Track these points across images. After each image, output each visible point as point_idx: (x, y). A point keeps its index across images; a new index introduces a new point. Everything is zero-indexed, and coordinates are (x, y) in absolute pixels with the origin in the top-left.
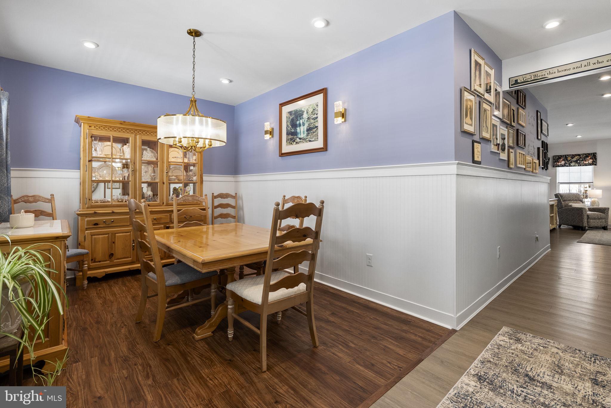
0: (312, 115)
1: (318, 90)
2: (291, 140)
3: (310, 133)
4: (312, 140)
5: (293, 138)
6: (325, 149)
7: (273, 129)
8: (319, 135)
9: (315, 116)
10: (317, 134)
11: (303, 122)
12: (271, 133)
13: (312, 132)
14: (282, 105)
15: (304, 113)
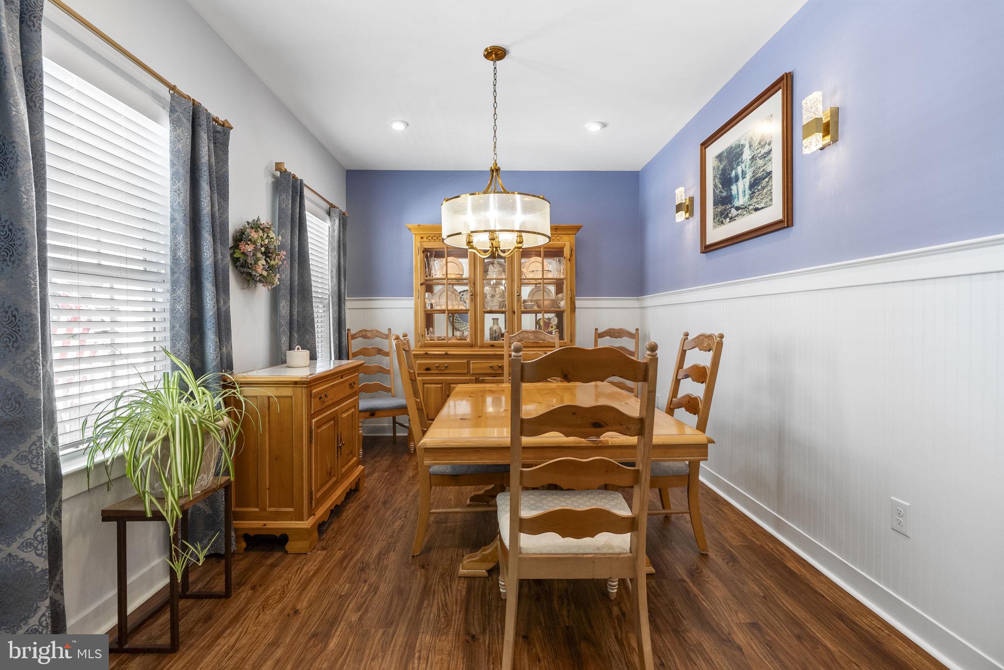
0: (760, 149)
1: (771, 85)
2: (721, 216)
3: (756, 190)
4: (760, 207)
5: (725, 210)
6: (787, 222)
7: (692, 199)
8: (773, 191)
9: (767, 148)
10: (770, 190)
11: (742, 171)
12: (688, 208)
13: (760, 187)
14: (705, 144)
15: (744, 150)
